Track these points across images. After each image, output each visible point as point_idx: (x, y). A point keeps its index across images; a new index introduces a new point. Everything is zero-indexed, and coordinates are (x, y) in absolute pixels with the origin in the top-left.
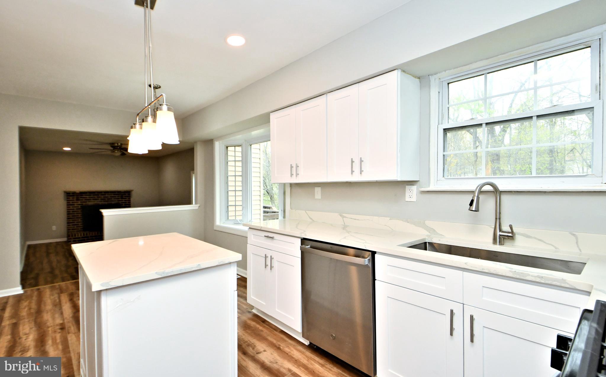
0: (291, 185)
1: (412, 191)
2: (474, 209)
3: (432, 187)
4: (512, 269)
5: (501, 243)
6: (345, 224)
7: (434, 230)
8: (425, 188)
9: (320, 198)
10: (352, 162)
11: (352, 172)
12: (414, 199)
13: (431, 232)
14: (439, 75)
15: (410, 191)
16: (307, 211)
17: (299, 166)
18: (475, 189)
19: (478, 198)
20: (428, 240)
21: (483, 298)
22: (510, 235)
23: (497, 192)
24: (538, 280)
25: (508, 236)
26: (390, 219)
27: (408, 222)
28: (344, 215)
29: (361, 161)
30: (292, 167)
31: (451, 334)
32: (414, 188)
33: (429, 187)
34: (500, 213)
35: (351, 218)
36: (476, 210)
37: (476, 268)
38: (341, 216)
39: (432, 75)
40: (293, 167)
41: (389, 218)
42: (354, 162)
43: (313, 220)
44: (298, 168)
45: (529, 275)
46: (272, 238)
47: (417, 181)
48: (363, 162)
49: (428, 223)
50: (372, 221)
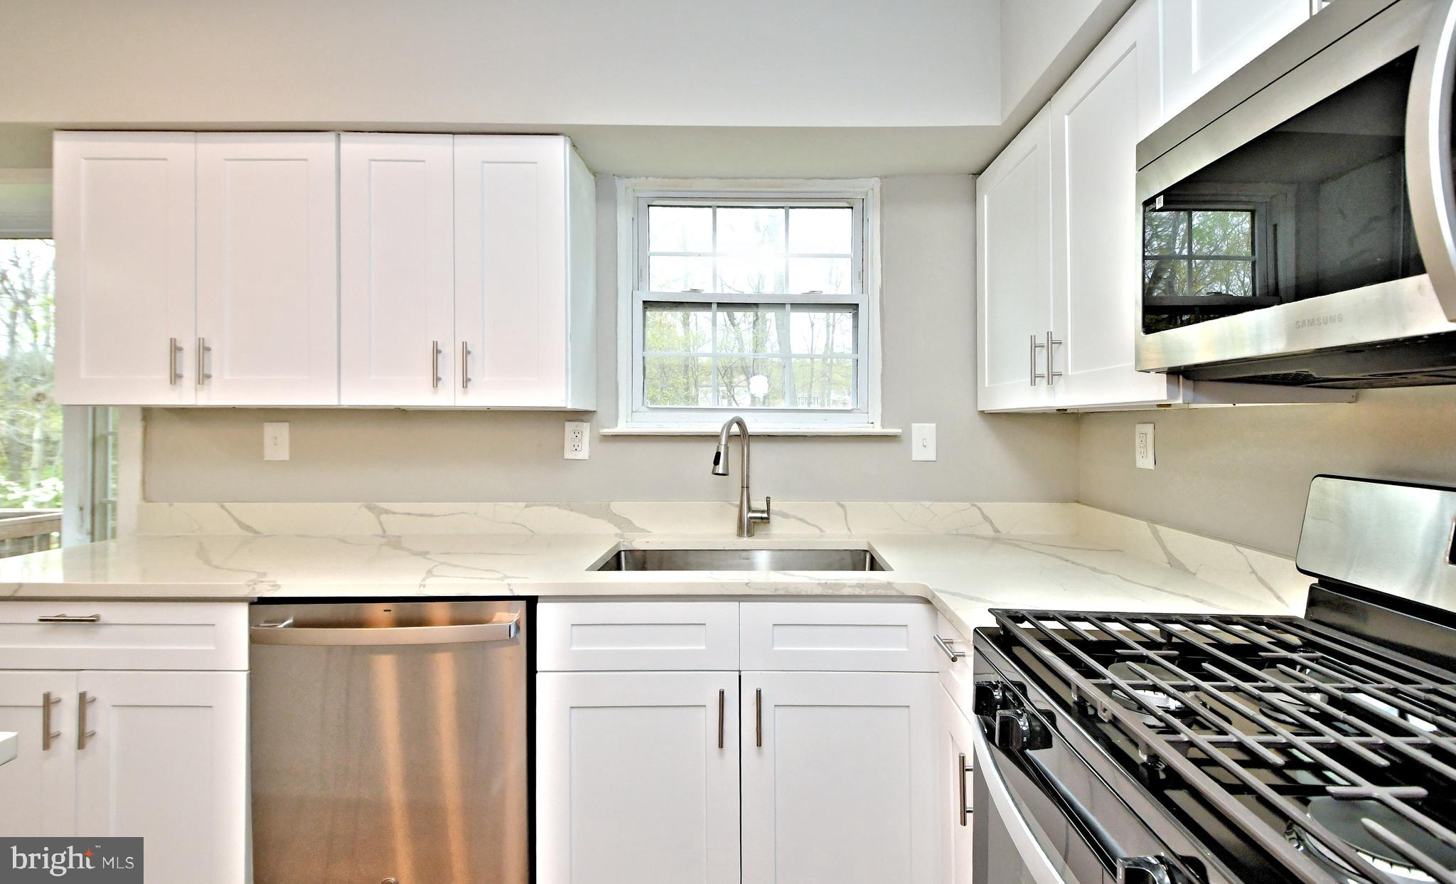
0: (148, 414)
1: (579, 436)
2: (721, 472)
3: (623, 427)
4: (820, 580)
5: (750, 534)
6: (384, 531)
7: (630, 522)
8: (609, 428)
9: (287, 458)
10: (437, 352)
11: (436, 380)
12: (584, 454)
13: (622, 526)
14: (633, 180)
15: (577, 434)
16: (226, 504)
17: (213, 349)
18: (720, 431)
19: (727, 448)
20: (623, 545)
21: (775, 648)
22: (765, 515)
23: (744, 437)
24: (857, 592)
25: (762, 518)
26: (526, 507)
27: (571, 510)
28: (383, 505)
29: (466, 353)
30: (175, 349)
31: (721, 745)
32: (586, 428)
33: (616, 425)
34: (748, 477)
35: (409, 514)
36: (725, 473)
37: (765, 589)
38: (370, 508)
39: (619, 176)
40: (181, 349)
41: (522, 504)
42: (440, 352)
43: (256, 532)
44: (206, 355)
45: (844, 586)
46: (92, 621)
47: (591, 412)
48: (471, 355)
49: (617, 507)
50: (475, 514)
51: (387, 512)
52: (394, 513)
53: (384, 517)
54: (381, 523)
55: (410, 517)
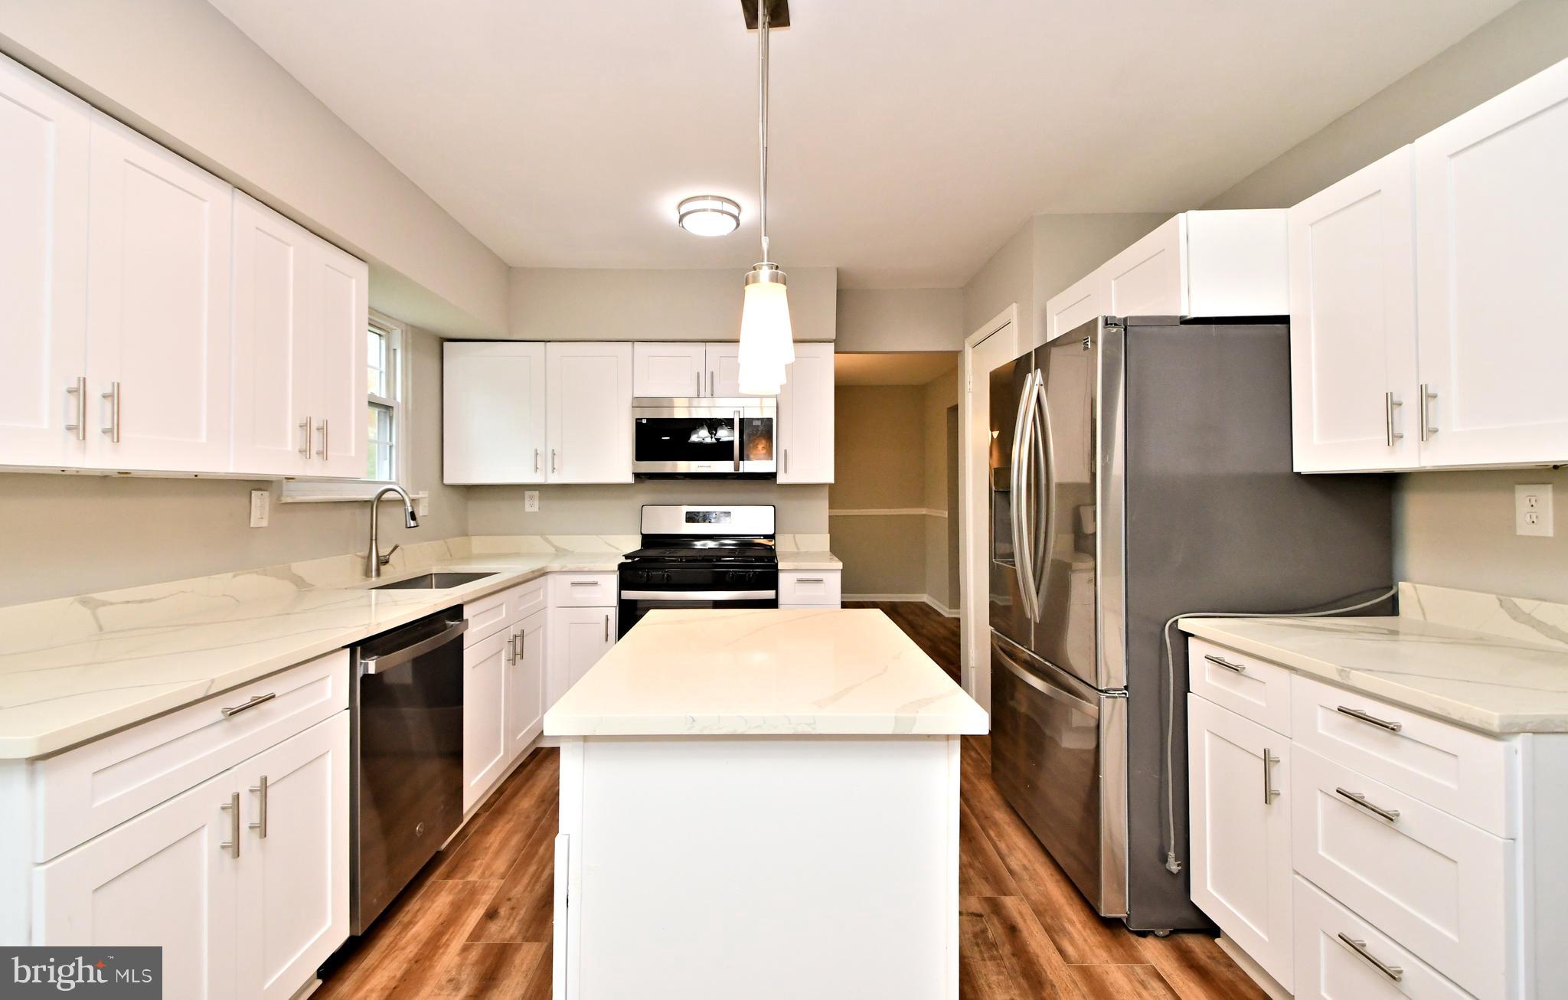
7: (303, 580)
12: (265, 521)
13: (299, 584)
27: (266, 575)
32: (266, 496)
50: (192, 591)
51: (104, 604)
52: (111, 604)
53: (102, 612)
54: (97, 620)
55: (130, 605)
